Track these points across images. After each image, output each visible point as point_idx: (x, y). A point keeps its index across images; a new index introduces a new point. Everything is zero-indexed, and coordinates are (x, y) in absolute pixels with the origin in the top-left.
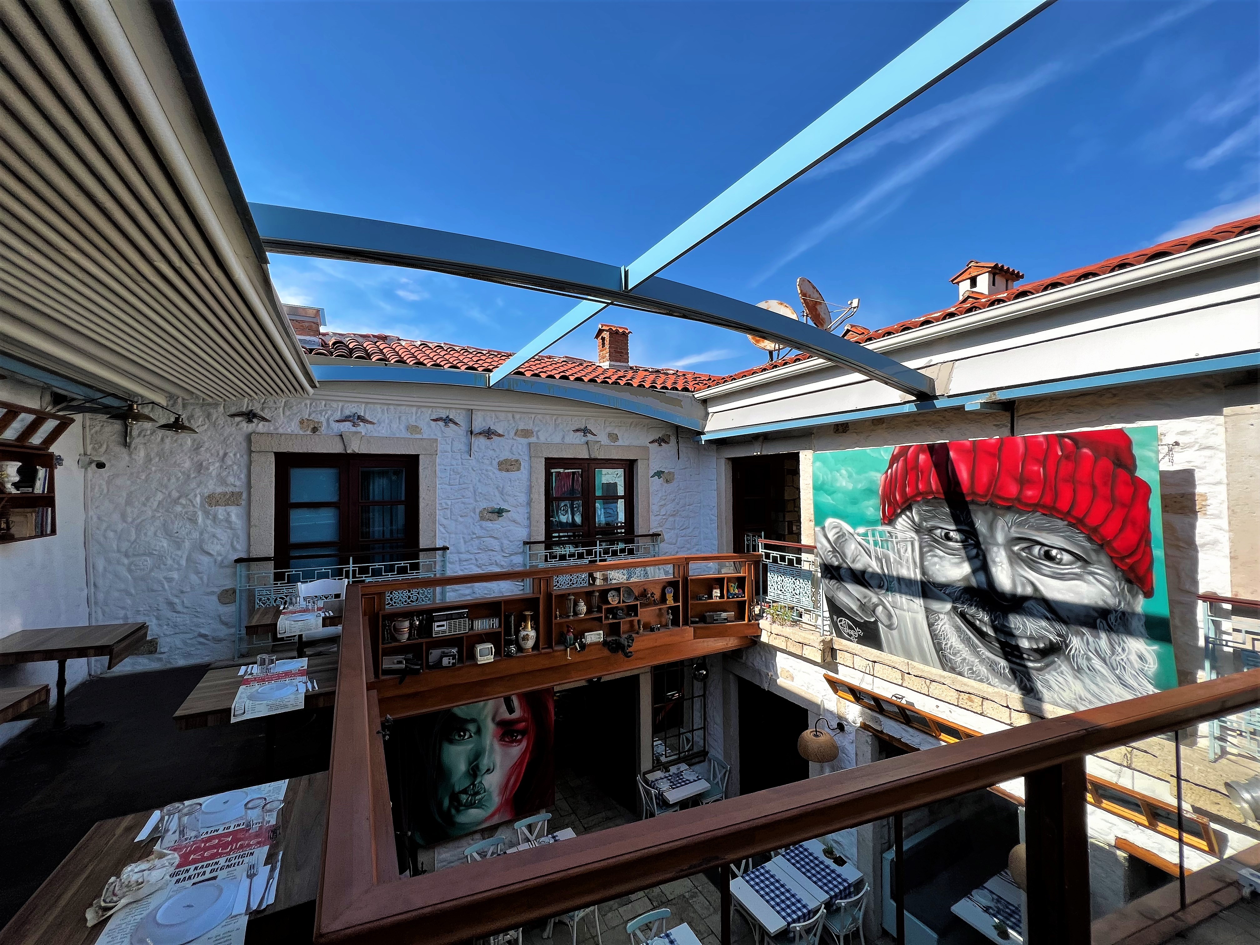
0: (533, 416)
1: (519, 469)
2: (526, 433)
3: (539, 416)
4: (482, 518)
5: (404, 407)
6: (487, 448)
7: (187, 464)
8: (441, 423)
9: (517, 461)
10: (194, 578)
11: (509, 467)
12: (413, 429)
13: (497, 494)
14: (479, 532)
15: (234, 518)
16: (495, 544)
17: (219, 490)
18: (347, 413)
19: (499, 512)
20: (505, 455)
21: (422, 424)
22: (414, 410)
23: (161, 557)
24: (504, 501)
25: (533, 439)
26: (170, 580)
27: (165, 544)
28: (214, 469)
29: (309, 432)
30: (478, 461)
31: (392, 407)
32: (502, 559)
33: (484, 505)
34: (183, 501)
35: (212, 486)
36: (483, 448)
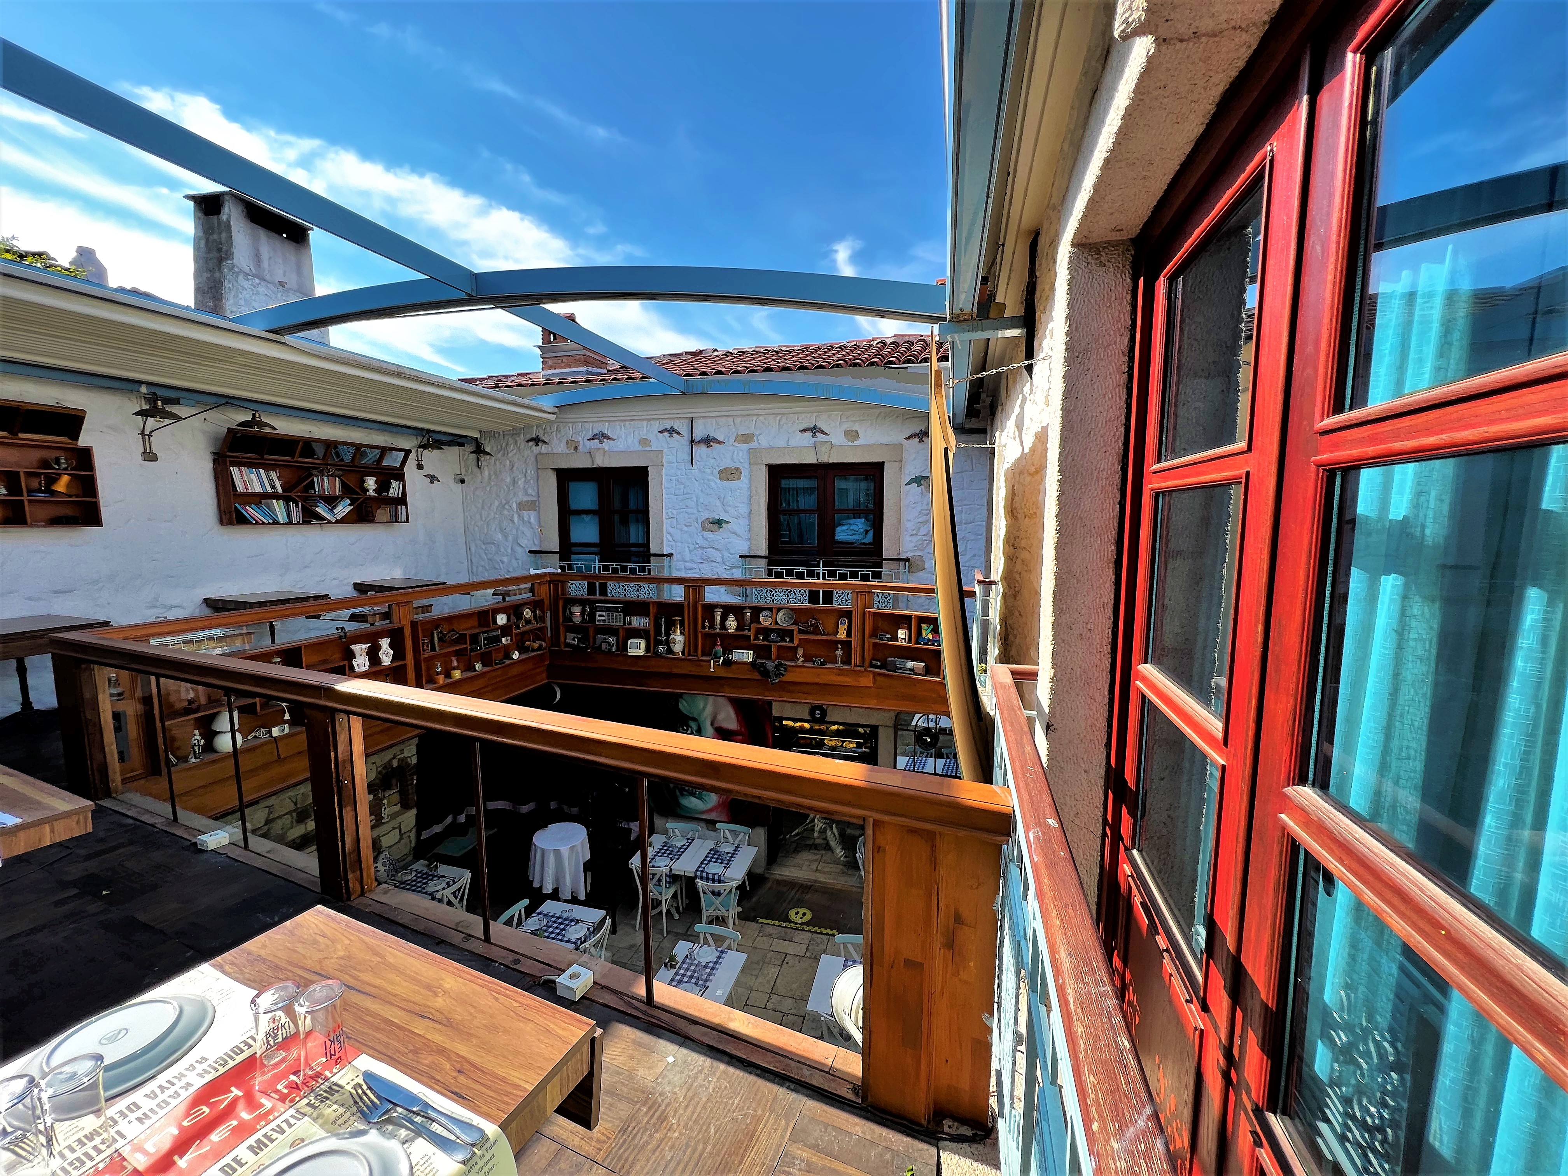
0: (755, 418)
1: (739, 479)
2: (746, 438)
3: (761, 418)
4: (704, 528)
5: (636, 422)
6: (708, 456)
7: (508, 480)
8: (667, 434)
9: (737, 469)
10: (514, 561)
11: (730, 476)
12: (644, 442)
13: (718, 504)
14: (701, 541)
15: (532, 520)
16: (717, 556)
17: (525, 499)
18: (596, 432)
19: (719, 523)
20: (727, 463)
21: (651, 437)
22: (645, 423)
23: (498, 546)
24: (726, 512)
25: (754, 444)
26: (503, 562)
27: (500, 537)
28: (521, 483)
29: (572, 451)
30: (700, 470)
31: (627, 423)
32: (724, 571)
33: (706, 515)
34: (507, 507)
35: (521, 497)
36: (704, 457)
